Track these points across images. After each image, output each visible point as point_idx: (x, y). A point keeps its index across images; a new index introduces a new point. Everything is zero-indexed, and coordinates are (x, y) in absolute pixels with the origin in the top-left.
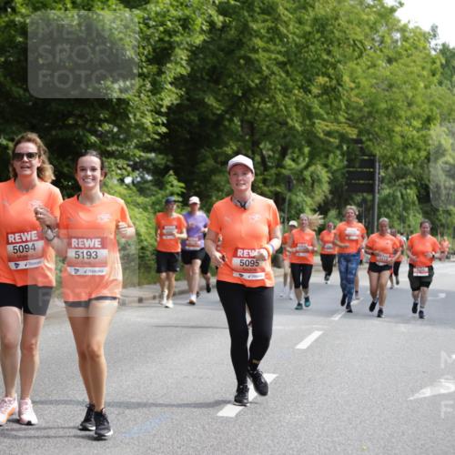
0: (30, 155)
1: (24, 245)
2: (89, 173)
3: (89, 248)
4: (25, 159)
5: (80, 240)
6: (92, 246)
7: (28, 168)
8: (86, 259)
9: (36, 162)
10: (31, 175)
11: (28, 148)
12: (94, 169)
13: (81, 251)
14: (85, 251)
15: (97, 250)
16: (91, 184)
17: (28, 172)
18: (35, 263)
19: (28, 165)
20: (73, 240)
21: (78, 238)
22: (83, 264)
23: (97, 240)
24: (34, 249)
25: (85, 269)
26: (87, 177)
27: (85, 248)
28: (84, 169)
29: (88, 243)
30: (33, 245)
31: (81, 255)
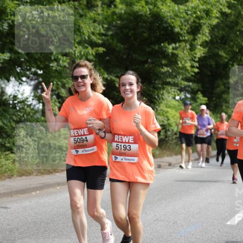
0: (83, 77)
1: (80, 137)
2: (128, 87)
3: (125, 142)
4: (80, 80)
5: (120, 136)
6: (127, 141)
7: (83, 86)
8: (123, 151)
9: (89, 81)
10: (86, 90)
11: (81, 72)
12: (131, 84)
13: (120, 144)
14: (123, 145)
15: (131, 145)
16: (130, 95)
17: (83, 89)
18: (88, 151)
19: (82, 84)
20: (116, 136)
21: (118, 135)
22: (121, 154)
23: (131, 137)
24: (87, 141)
25: (122, 157)
26: (126, 90)
27: (122, 142)
28: (124, 85)
29: (125, 139)
30: (86, 138)
31: (120, 147)
